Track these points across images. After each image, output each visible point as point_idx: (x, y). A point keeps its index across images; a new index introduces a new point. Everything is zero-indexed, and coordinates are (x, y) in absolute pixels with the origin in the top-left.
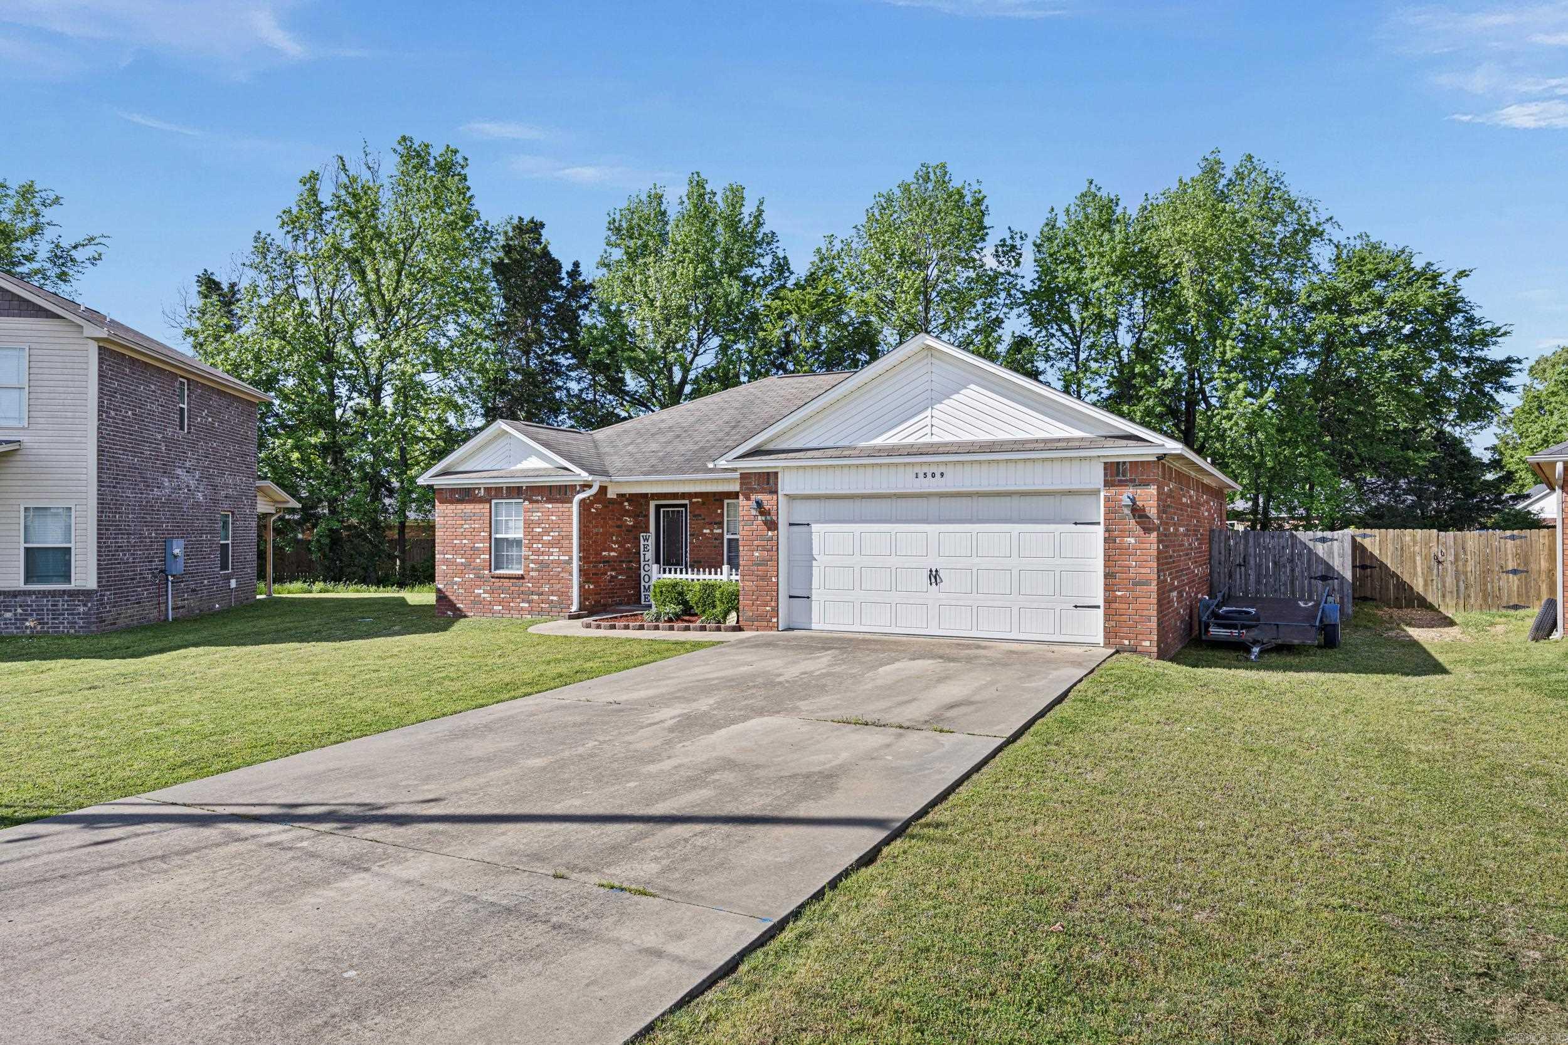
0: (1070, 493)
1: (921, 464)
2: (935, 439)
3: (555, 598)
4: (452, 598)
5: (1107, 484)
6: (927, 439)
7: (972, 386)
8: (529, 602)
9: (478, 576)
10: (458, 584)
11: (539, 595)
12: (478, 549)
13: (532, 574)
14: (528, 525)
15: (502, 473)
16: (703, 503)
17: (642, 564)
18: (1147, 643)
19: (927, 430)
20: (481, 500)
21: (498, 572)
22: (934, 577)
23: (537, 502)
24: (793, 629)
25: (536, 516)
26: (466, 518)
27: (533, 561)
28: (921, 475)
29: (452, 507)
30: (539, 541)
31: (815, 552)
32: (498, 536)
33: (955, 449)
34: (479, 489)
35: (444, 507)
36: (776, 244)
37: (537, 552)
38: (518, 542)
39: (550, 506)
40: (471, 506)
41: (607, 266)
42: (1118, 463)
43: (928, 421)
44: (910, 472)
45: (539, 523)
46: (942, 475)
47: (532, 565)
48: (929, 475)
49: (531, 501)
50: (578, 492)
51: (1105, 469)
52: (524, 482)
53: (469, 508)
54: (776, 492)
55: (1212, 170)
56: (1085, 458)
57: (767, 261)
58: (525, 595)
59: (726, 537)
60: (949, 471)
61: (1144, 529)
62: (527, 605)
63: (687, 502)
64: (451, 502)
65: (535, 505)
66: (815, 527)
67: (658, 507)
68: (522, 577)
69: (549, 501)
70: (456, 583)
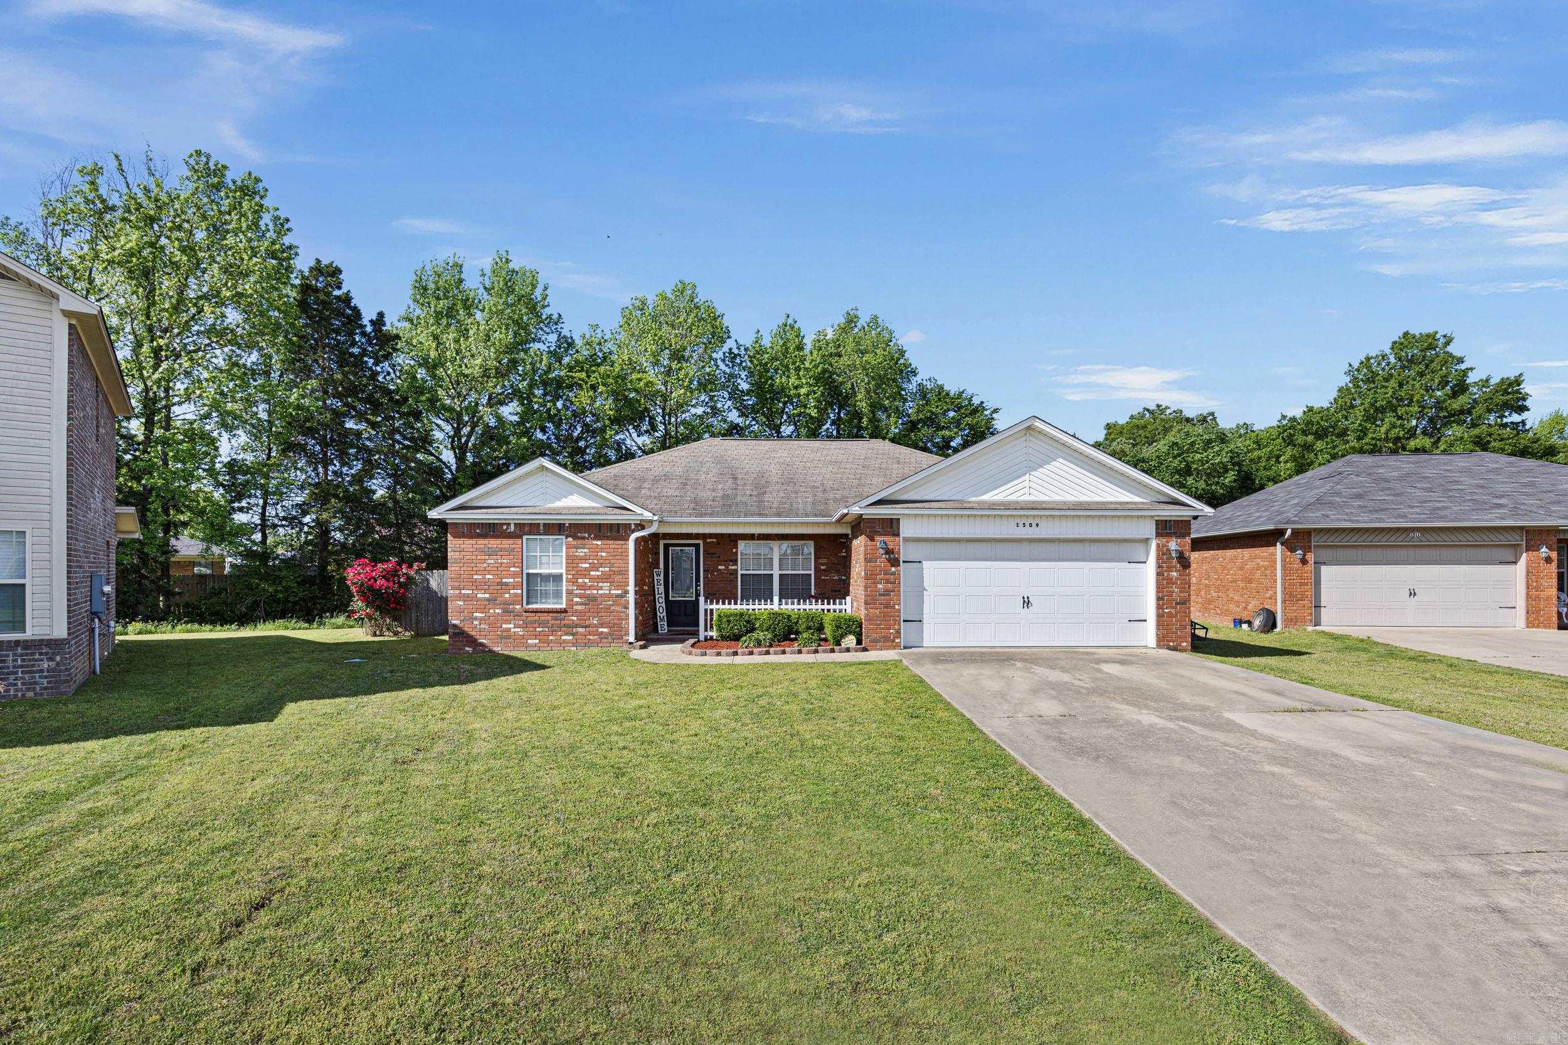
0: (1125, 541)
1: (1021, 516)
2: (1032, 498)
3: (605, 630)
4: (473, 633)
5: (1158, 535)
6: (1026, 498)
7: (1060, 460)
8: (573, 634)
9: (506, 611)
10: (481, 619)
11: (586, 627)
12: (506, 584)
13: (575, 607)
14: (572, 561)
15: (536, 510)
16: (718, 543)
17: (657, 596)
18: (1184, 644)
19: (1026, 490)
20: (510, 536)
21: (530, 606)
22: (1027, 603)
23: (584, 538)
24: (911, 647)
25: (581, 552)
26: (491, 553)
27: (577, 596)
28: (1021, 525)
29: (473, 541)
30: (585, 576)
31: (926, 585)
32: (531, 571)
33: (1051, 506)
34: (509, 524)
35: (460, 541)
36: (561, 325)
37: (583, 587)
38: (557, 578)
39: (599, 543)
40: (498, 541)
41: (411, 321)
42: (1166, 521)
43: (1026, 484)
44: (1013, 523)
45: (584, 559)
46: (1037, 525)
47: (576, 600)
48: (1027, 525)
49: (575, 538)
50: (633, 531)
51: (1157, 525)
52: (567, 519)
53: (494, 543)
54: (898, 535)
55: (851, 320)
56: (1141, 516)
57: (553, 338)
58: (570, 628)
59: (740, 572)
60: (1043, 524)
61: (1183, 566)
62: (571, 638)
63: (700, 542)
64: (471, 537)
65: (579, 542)
66: (926, 564)
67: (666, 547)
68: (565, 611)
69: (597, 538)
70: (476, 619)
